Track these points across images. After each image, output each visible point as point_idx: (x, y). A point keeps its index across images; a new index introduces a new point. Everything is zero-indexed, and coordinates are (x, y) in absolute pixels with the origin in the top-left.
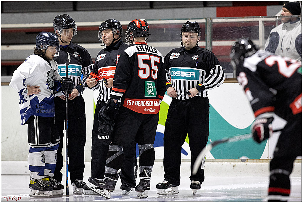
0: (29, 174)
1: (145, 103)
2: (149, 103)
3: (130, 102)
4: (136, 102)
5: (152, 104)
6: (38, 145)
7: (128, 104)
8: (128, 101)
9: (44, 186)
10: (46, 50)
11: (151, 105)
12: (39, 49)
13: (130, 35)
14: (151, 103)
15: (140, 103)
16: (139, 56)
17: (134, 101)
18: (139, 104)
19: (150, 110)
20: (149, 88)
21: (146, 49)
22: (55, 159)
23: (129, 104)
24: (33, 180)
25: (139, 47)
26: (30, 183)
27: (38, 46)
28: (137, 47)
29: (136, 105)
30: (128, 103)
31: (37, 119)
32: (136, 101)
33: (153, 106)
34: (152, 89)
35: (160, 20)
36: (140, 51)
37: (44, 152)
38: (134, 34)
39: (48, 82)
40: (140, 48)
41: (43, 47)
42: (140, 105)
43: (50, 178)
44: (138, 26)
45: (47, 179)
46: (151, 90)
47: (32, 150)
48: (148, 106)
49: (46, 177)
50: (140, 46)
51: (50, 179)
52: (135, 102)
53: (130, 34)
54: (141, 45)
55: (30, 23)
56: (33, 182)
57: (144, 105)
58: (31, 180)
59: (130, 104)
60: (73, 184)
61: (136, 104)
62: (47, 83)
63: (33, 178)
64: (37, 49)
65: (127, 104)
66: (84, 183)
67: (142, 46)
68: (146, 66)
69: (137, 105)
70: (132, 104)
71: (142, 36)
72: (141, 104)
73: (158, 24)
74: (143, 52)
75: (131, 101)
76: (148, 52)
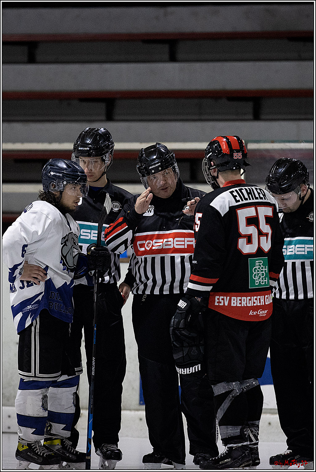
0: (15, 431)
1: (250, 300)
2: (256, 299)
3: (222, 299)
4: (232, 300)
5: (262, 300)
6: (35, 377)
7: (218, 304)
8: (218, 299)
9: (44, 454)
10: (61, 192)
11: (260, 303)
12: (49, 191)
13: (211, 166)
14: (260, 299)
15: (240, 300)
16: (239, 212)
17: (228, 298)
18: (238, 304)
19: (259, 313)
20: (258, 271)
21: (248, 194)
22: (73, 403)
23: (220, 304)
24: (24, 442)
25: (235, 194)
26: (17, 449)
27: (46, 187)
28: (231, 193)
29: (232, 305)
30: (218, 302)
31: (38, 326)
32: (233, 298)
33: (263, 304)
34: (264, 272)
35: (273, 142)
36: (239, 201)
37: (46, 391)
38: (218, 166)
39: (64, 258)
40: (237, 195)
41: (55, 187)
42: (240, 305)
43: (62, 440)
44: (224, 149)
45: (57, 442)
46: (263, 274)
47: (24, 385)
48: (254, 305)
49: (56, 439)
50: (236, 191)
51: (62, 442)
52: (230, 300)
53: (211, 164)
54: (237, 189)
55: (22, 142)
56: (23, 446)
57: (248, 305)
58: (19, 442)
59: (222, 304)
60: (98, 452)
61: (232, 303)
62: (62, 259)
63: (23, 439)
64: (45, 192)
65: (216, 304)
66: (119, 450)
67: (240, 190)
68: (252, 230)
69: (235, 305)
70: (226, 304)
71: (234, 168)
72: (244, 304)
73: (267, 150)
74: (245, 202)
75: (223, 297)
76: (252, 201)
